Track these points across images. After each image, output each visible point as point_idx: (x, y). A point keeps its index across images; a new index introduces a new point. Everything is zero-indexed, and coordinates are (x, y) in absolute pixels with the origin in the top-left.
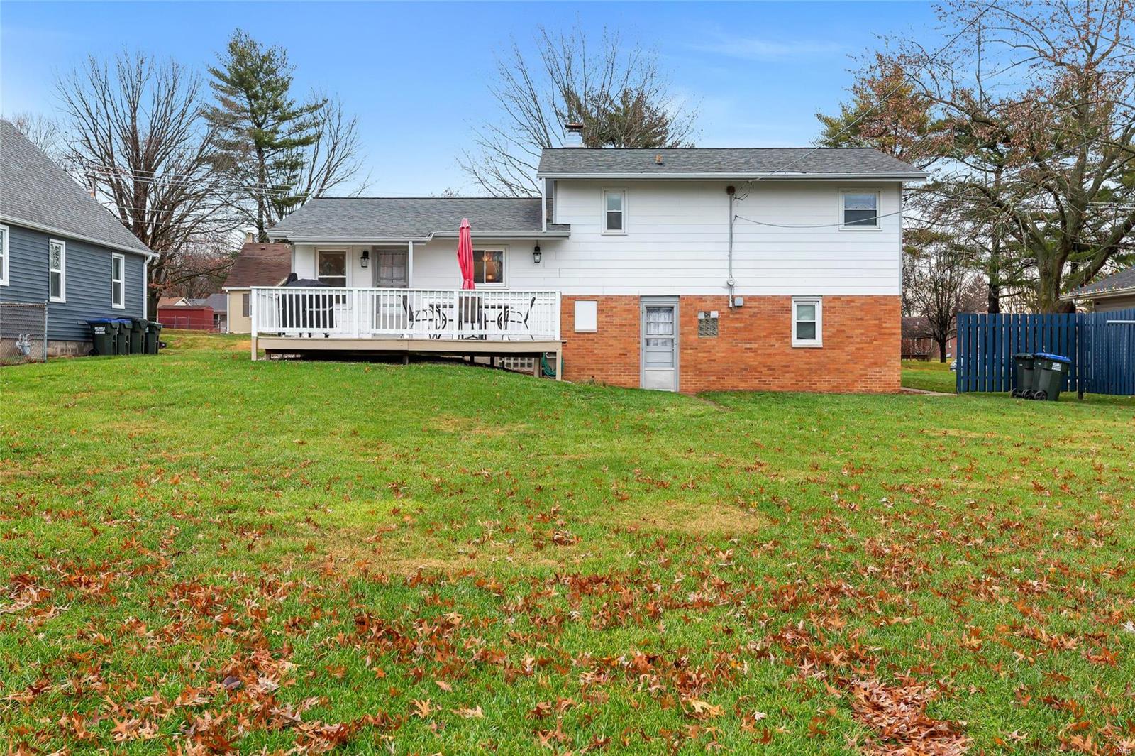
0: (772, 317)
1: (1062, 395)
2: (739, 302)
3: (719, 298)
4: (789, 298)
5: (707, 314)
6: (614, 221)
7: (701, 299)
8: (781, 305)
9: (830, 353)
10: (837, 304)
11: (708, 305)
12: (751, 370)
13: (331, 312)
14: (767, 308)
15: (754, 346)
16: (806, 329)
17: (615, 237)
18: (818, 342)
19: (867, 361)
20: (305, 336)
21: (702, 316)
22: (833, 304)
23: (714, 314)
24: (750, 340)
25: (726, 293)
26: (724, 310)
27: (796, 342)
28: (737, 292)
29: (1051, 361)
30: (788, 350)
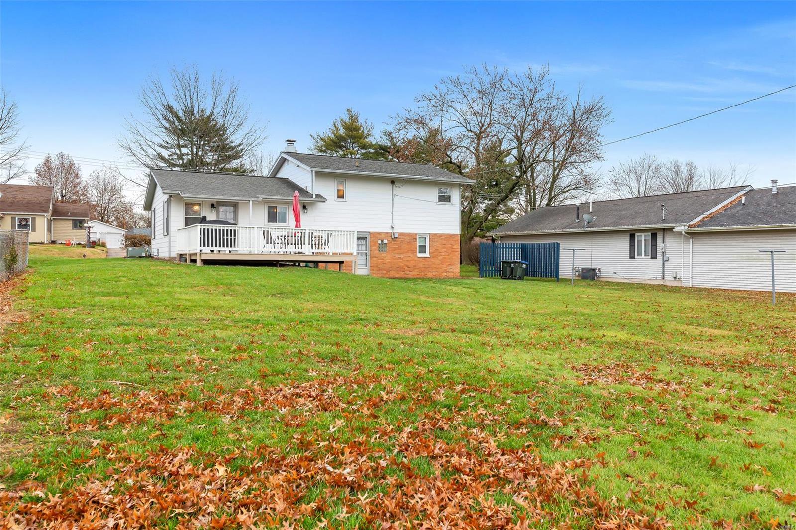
0: (409, 243)
1: (526, 277)
2: (396, 236)
3: (387, 233)
4: (416, 234)
5: (382, 241)
6: (341, 196)
7: (379, 234)
8: (413, 237)
9: (433, 260)
10: (436, 238)
11: (383, 236)
12: (401, 268)
13: (235, 239)
14: (408, 239)
15: (402, 256)
16: (423, 249)
17: (340, 203)
18: (427, 255)
19: (447, 263)
20: (228, 252)
21: (380, 242)
22: (434, 237)
23: (385, 241)
24: (401, 254)
25: (390, 231)
26: (390, 239)
27: (420, 255)
28: (395, 231)
29: (523, 263)
30: (416, 259)
